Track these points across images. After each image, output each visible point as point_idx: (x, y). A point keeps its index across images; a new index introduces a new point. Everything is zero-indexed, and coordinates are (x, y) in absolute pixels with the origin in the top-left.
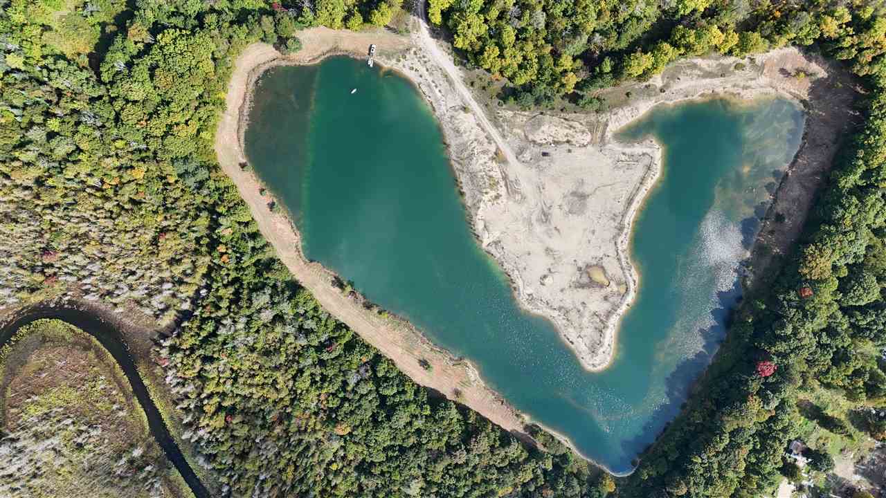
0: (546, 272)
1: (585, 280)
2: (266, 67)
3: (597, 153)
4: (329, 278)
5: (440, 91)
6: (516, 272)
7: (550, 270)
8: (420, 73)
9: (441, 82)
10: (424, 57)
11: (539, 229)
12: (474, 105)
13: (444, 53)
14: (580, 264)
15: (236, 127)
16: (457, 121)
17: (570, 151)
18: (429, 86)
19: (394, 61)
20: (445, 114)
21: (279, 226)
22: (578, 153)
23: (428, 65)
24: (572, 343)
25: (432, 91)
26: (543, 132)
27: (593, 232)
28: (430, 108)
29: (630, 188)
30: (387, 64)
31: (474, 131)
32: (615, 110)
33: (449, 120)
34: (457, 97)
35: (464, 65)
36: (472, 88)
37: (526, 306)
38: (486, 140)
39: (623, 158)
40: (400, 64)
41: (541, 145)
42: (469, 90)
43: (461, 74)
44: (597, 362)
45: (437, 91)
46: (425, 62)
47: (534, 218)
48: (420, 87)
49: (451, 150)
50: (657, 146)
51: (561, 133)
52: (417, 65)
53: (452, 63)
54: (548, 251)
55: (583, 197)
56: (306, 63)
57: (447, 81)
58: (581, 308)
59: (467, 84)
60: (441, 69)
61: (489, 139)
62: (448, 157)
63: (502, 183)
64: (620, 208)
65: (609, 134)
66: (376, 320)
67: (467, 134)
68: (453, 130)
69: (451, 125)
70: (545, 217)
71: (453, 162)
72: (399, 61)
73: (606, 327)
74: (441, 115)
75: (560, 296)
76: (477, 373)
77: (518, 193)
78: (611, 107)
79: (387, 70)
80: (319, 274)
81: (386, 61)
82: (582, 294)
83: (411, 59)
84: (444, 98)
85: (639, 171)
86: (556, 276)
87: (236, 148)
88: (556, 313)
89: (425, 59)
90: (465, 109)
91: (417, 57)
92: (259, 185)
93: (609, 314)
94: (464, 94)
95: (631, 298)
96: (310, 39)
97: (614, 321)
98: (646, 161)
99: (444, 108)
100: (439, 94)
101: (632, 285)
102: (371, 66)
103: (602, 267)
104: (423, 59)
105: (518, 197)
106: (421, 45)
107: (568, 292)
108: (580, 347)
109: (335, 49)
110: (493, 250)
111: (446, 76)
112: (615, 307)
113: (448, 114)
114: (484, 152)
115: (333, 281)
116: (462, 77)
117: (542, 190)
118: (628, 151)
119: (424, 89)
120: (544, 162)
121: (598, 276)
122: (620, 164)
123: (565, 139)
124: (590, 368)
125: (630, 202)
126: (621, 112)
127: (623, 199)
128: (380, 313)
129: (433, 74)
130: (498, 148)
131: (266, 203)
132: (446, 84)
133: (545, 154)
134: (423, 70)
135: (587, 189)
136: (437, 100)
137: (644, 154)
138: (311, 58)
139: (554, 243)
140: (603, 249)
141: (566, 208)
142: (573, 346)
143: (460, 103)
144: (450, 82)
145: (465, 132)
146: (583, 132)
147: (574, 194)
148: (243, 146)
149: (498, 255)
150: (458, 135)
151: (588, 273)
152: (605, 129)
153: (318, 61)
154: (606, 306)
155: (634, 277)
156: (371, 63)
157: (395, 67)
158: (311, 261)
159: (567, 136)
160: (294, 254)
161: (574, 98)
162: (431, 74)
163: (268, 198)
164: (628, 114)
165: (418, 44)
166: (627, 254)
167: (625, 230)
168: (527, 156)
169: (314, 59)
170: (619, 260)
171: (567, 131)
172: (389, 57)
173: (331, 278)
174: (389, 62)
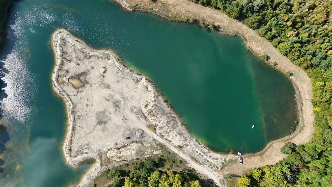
0: (105, 75)
1: (82, 78)
2: (295, 133)
3: (101, 148)
4: (223, 30)
5: (197, 152)
6: (121, 69)
7: (104, 77)
8: (211, 158)
9: (198, 157)
10: (212, 167)
11: (118, 97)
12: (176, 151)
13: (202, 173)
14: (88, 86)
15: (302, 94)
16: (183, 139)
17: (116, 144)
18: (204, 153)
19: (227, 159)
20: (190, 140)
21: (260, 49)
22: (111, 145)
23: (208, 164)
24: (77, 41)
25: (201, 151)
26: (134, 150)
27: (87, 105)
28: (199, 141)
29: (76, 136)
30: (230, 156)
31: (171, 137)
32: (99, 175)
33: (187, 139)
34: (187, 152)
35: (189, 171)
36: (180, 159)
37: (108, 52)
38: (163, 134)
39: (86, 151)
40: (223, 159)
41: (133, 142)
42: (182, 158)
43: (189, 165)
44: (59, 35)
45: (199, 152)
46: (210, 165)
47: (122, 102)
48: (209, 151)
49: (180, 123)
50: (70, 163)
51: (124, 153)
52: (214, 162)
53: (196, 169)
54: (108, 87)
55: (100, 122)
56: (274, 142)
57: (195, 159)
58: (79, 62)
59: (184, 161)
60: (201, 164)
61: (161, 136)
62: (180, 118)
63: (146, 115)
64: (78, 124)
65: (98, 160)
66: (189, 15)
67: (174, 135)
68: (183, 134)
69: (185, 136)
70: (116, 105)
71: (177, 116)
72: (224, 160)
73: (62, 56)
74: (192, 139)
75: (92, 64)
76: (123, 6)
77: (136, 112)
78: (102, 176)
79: (230, 153)
80: (229, 30)
81: (232, 158)
82: (81, 69)
83: (219, 163)
84: (194, 149)
85: (75, 146)
86: (98, 74)
87: (298, 83)
88: (92, 54)
89: (211, 166)
90: (180, 147)
91: (216, 166)
92: (278, 67)
93: (62, 64)
94: (183, 155)
95: (54, 76)
96: (277, 156)
97: (58, 61)
98: (73, 154)
99: (192, 144)
100: (197, 150)
101: (56, 85)
102: (239, 153)
103: (75, 88)
104: (212, 166)
105: (135, 110)
106: (216, 173)
107: (89, 68)
108: (71, 40)
109: (261, 155)
110: (139, 77)
111: (197, 161)
112: (60, 69)
113: (188, 141)
114: (161, 128)
115: (220, 28)
116: (188, 164)
117: (123, 118)
118: (85, 155)
119: (206, 150)
120: (127, 135)
121: (76, 82)
122: (86, 147)
123: (121, 150)
124: (62, 30)
125: (74, 129)
126: (96, 174)
127: (78, 128)
128: (188, 20)
129: (204, 160)
130: (155, 132)
131: (271, 58)
132: (195, 157)
133: (129, 138)
134: (210, 160)
135: (99, 127)
136: (197, 147)
137: (76, 156)
138: (273, 145)
139: (106, 92)
140: (79, 98)
141: (107, 113)
142: (76, 39)
143: (184, 149)
144: (193, 159)
145: (176, 135)
146: (112, 157)
147: (105, 122)
148: (294, 86)
149: (134, 75)
150: (180, 132)
151: (83, 82)
152: (101, 163)
153: (268, 145)
154: (65, 67)
155: (57, 89)
156: (240, 154)
157: (226, 156)
158: (236, 35)
159: (121, 152)
160: (247, 36)
161: (124, 173)
162: (205, 160)
163: (271, 62)
164: (92, 175)
165: (218, 173)
166: (65, 100)
167: (70, 112)
168: (138, 134)
169: (271, 145)
170: (68, 95)
171: (122, 154)
172: (231, 161)
173: (222, 29)
174: (230, 158)
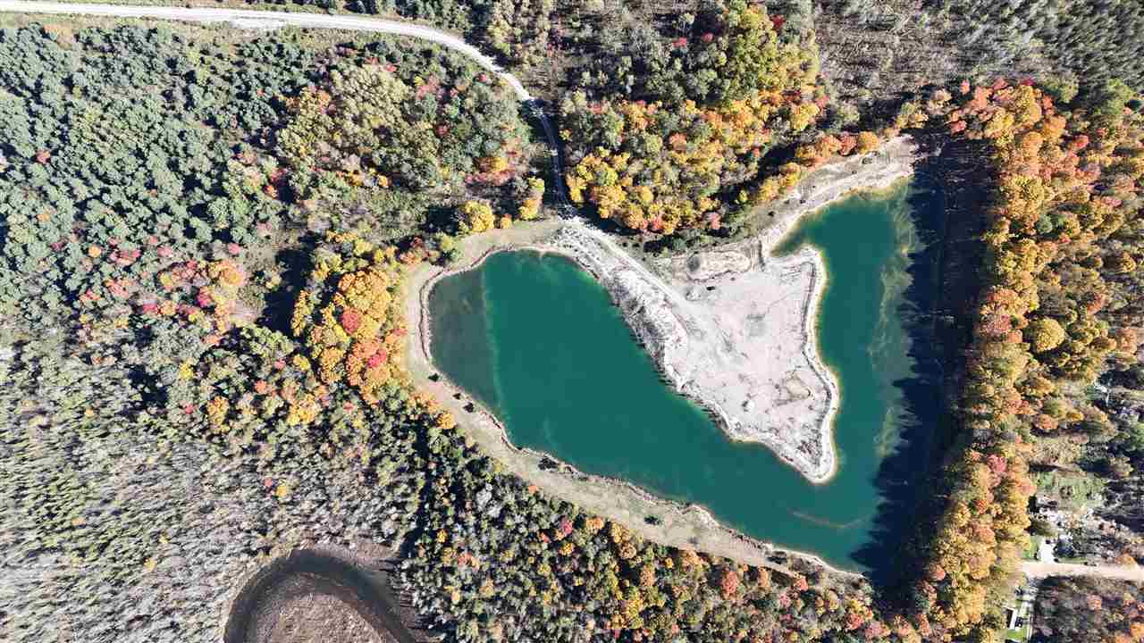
0: (746, 399)
1: (785, 396)
2: (435, 281)
3: (761, 274)
4: (538, 460)
5: (598, 259)
6: (717, 406)
7: (748, 395)
8: (575, 248)
9: (597, 250)
11: (726, 358)
12: (634, 263)
14: (776, 382)
15: (419, 343)
16: (620, 281)
17: (733, 279)
18: (587, 257)
19: (549, 244)
20: (608, 278)
21: (482, 423)
22: (741, 279)
24: (791, 460)
25: (590, 261)
26: (704, 269)
27: (779, 348)
28: (592, 276)
29: (801, 298)
30: (543, 249)
31: (639, 286)
32: (764, 231)
33: (613, 282)
34: (615, 259)
37: (737, 437)
38: (653, 291)
39: (786, 271)
40: (555, 246)
41: (705, 281)
42: (624, 250)
44: (822, 473)
45: (595, 259)
47: (719, 349)
48: (579, 260)
49: (622, 309)
50: (814, 252)
51: (721, 266)
52: (571, 242)
54: (742, 378)
55: (759, 318)
56: (470, 268)
57: (602, 248)
58: (789, 423)
60: (593, 240)
61: (655, 289)
63: (679, 326)
64: (797, 320)
65: (766, 254)
66: (596, 489)
67: (634, 290)
69: (615, 287)
70: (729, 346)
71: (627, 320)
72: (553, 243)
73: (820, 436)
74: (605, 280)
75: (766, 417)
76: (708, 514)
77: (696, 330)
78: (760, 228)
79: (544, 254)
81: (541, 246)
82: (784, 412)
83: (563, 238)
84: (603, 264)
85: (804, 280)
86: (757, 399)
87: (425, 362)
88: (768, 435)
90: (625, 268)
91: (568, 235)
92: (454, 390)
93: (819, 421)
94: (621, 255)
95: (835, 402)
96: (468, 246)
97: (826, 428)
98: (808, 268)
99: (605, 273)
100: (598, 262)
101: (831, 387)
103: (798, 379)
105: (698, 334)
107: (773, 411)
108: (801, 460)
109: (493, 249)
110: (688, 390)
111: (599, 244)
112: (823, 414)
113: (611, 277)
114: (654, 302)
116: (614, 241)
117: (719, 322)
118: (788, 264)
119: (583, 260)
120: (713, 295)
121: (794, 387)
122: (784, 278)
123: (726, 269)
124: (816, 481)
125: (805, 309)
126: (770, 231)
127: (798, 310)
128: (598, 480)
130: (666, 295)
131: (464, 406)
132: (602, 251)
133: (710, 289)
134: (577, 244)
135: (760, 310)
136: (597, 268)
137: (804, 263)
138: (473, 263)
139: (746, 369)
140: (793, 361)
141: (746, 333)
142: (792, 463)
143: (619, 264)
144: (606, 249)
145: (631, 289)
146: (741, 259)
147: (749, 317)
148: (430, 357)
149: (695, 394)
150: (624, 293)
151: (786, 388)
152: (760, 250)
153: (481, 262)
154: (815, 415)
155: (832, 379)
157: (552, 250)
158: (520, 449)
159: (726, 266)
160: (502, 446)
161: (722, 233)
162: (586, 246)
163: (464, 401)
164: (778, 231)
166: (818, 360)
167: (809, 339)
168: (695, 294)
169: (476, 263)
170: (812, 367)
171: (724, 262)
172: (543, 241)
174: (544, 246)
